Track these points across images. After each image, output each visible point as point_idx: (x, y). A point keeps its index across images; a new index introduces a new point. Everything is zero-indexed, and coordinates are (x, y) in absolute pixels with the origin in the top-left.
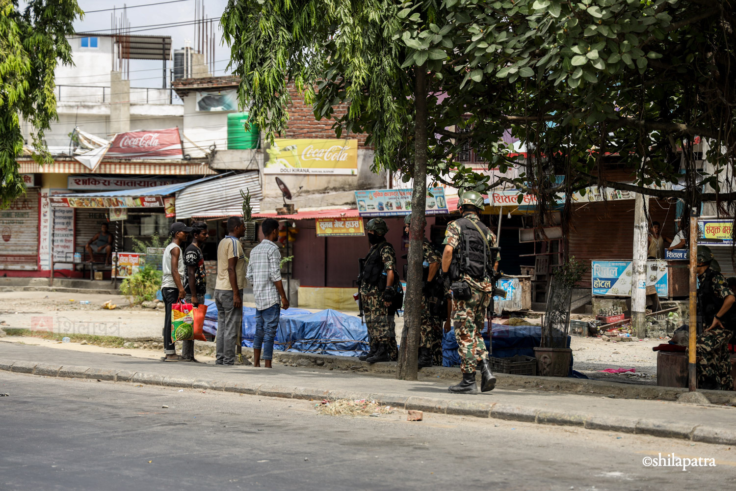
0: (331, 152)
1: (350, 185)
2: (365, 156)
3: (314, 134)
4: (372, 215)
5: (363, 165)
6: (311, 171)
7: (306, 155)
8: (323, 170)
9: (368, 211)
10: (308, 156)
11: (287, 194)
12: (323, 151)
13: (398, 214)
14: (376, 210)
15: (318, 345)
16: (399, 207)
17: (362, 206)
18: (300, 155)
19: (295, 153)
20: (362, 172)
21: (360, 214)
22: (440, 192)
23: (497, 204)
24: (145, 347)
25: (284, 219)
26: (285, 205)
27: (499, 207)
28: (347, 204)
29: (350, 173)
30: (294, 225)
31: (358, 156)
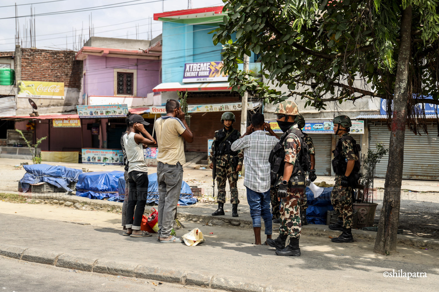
0: (51, 87)
1: (61, 104)
2: (68, 90)
3: (43, 79)
4: (86, 117)
5: (67, 94)
6: (41, 97)
7: (39, 88)
8: (48, 97)
9: (84, 115)
10: (40, 89)
11: (35, 106)
12: (47, 87)
13: (101, 117)
14: (89, 115)
15: (153, 196)
16: (102, 114)
17: (80, 113)
18: (36, 89)
19: (33, 87)
20: (66, 98)
21: (79, 117)
22: (125, 107)
23: (154, 113)
24: (46, 203)
25: (35, 119)
26: (34, 112)
27: (155, 114)
28: (59, 112)
29: (61, 98)
30: (40, 122)
31: (64, 90)
